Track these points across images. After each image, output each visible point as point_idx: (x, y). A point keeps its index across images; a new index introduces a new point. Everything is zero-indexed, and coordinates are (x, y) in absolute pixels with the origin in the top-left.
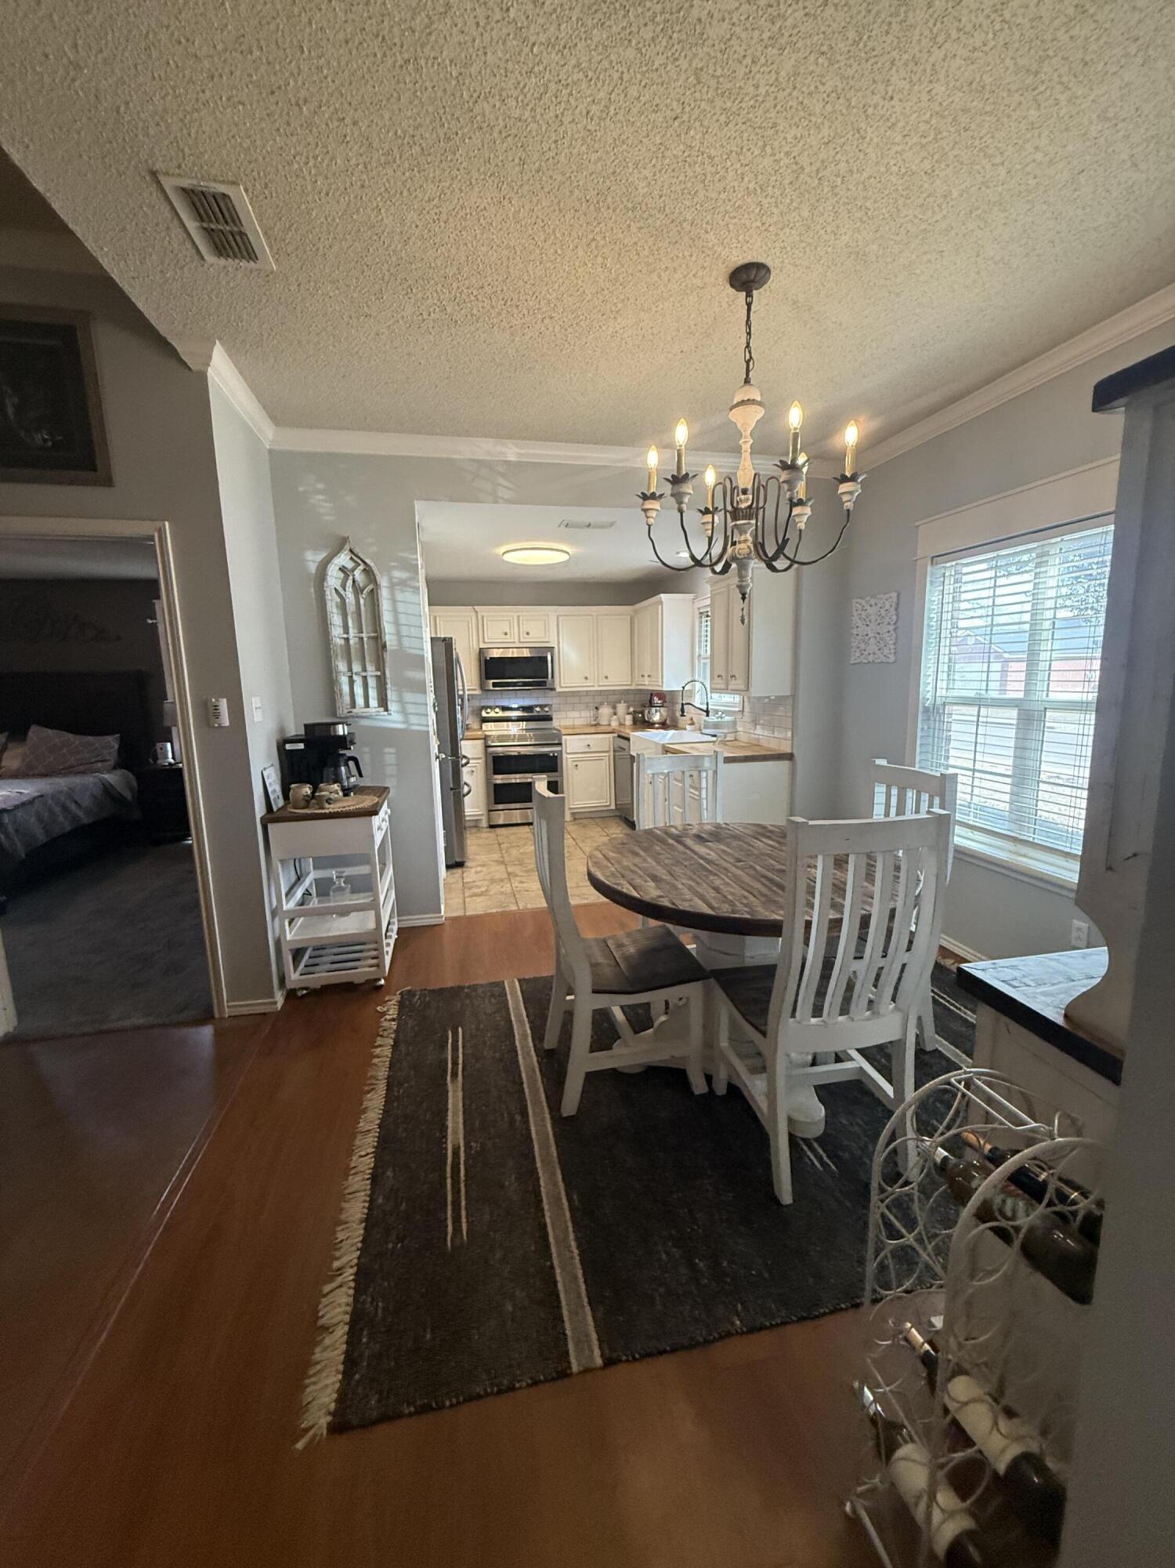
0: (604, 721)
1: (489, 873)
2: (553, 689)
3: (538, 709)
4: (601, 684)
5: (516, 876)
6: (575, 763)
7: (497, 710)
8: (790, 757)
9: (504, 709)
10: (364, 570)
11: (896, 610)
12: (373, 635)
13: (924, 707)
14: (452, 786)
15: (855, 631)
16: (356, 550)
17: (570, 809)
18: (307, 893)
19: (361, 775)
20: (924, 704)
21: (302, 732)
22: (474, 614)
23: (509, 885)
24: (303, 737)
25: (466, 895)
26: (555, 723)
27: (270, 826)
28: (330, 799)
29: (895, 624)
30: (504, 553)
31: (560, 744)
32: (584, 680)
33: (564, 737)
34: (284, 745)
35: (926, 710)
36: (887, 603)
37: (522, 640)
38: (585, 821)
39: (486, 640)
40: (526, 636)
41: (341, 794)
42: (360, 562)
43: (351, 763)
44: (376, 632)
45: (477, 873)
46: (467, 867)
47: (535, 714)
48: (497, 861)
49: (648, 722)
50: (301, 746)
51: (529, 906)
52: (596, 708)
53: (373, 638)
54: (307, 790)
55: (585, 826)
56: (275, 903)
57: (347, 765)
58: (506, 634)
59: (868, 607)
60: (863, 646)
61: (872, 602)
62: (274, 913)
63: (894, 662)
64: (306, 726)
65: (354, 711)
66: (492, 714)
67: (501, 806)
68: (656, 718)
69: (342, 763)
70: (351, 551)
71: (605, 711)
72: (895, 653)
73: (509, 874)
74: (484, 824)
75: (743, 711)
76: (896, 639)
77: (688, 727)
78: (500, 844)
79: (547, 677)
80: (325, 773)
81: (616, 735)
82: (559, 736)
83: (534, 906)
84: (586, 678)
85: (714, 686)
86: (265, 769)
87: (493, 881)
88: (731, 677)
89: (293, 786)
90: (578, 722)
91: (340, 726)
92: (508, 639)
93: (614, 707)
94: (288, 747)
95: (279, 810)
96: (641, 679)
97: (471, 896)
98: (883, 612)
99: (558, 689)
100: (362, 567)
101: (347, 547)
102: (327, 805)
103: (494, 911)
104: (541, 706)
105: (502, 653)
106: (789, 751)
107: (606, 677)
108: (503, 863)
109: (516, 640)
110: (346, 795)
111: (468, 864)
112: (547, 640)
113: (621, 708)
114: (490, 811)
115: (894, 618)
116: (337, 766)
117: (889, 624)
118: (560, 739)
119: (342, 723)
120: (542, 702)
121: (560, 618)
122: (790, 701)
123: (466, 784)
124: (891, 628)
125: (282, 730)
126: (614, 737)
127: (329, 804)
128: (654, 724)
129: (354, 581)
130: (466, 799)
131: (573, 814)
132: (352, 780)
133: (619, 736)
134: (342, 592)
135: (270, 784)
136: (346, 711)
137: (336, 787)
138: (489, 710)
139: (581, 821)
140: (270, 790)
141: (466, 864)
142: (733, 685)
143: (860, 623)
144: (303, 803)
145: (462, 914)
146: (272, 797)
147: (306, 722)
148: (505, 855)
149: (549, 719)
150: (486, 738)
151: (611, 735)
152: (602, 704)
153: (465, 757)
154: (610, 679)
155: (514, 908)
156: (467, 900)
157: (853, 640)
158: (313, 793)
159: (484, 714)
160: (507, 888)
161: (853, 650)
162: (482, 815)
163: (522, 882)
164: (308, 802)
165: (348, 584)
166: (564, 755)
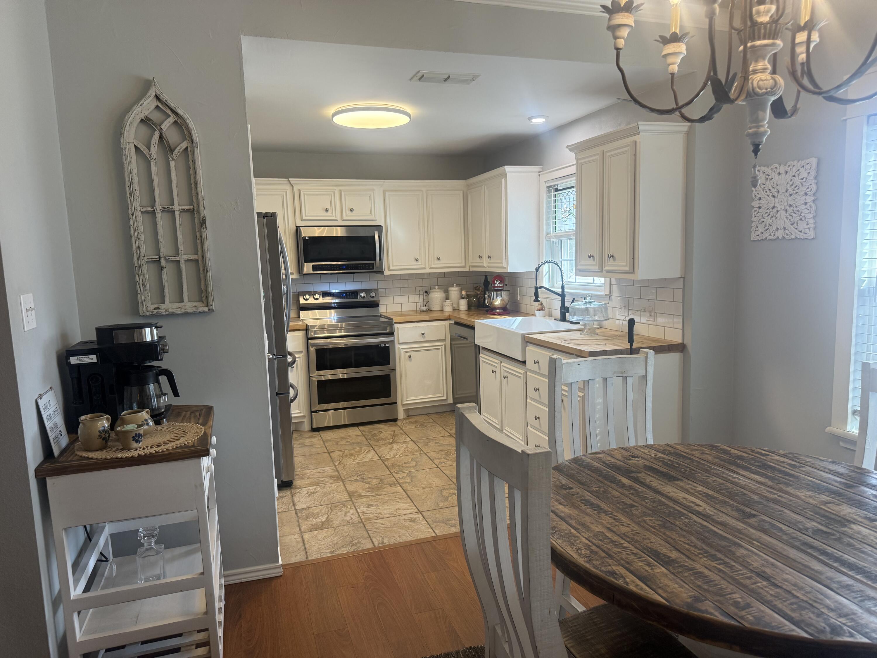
0: (436, 307)
1: (325, 495)
2: (382, 272)
3: (363, 294)
4: (433, 266)
5: (360, 496)
6: (409, 354)
7: (317, 296)
8: (680, 348)
9: (325, 294)
10: (175, 122)
11: (816, 178)
12: (187, 207)
13: (859, 290)
14: (277, 390)
15: (756, 204)
16: (165, 97)
17: (404, 405)
18: (102, 559)
19: (176, 394)
20: (859, 286)
21: (93, 337)
22: (288, 188)
23: (353, 511)
24: (96, 346)
25: (303, 528)
26: (383, 309)
27: (50, 481)
28: (139, 435)
29: (814, 194)
30: (334, 115)
31: (392, 334)
32: (415, 263)
33: (396, 326)
34: (68, 358)
35: (861, 293)
36: (802, 170)
37: (345, 217)
38: (421, 419)
39: (304, 218)
40: (349, 212)
41: (151, 423)
42: (169, 112)
43: (163, 379)
44: (192, 203)
45: (311, 494)
46: (297, 488)
47: (360, 299)
48: (331, 477)
49: (488, 307)
50: (93, 359)
51: (386, 541)
52: (426, 292)
53: (188, 211)
54: (104, 423)
55: (422, 425)
56: (57, 587)
57: (157, 381)
58: (327, 210)
59: (776, 177)
60: (768, 220)
61: (782, 169)
62: (56, 604)
63: (813, 239)
64: (100, 331)
65: (163, 306)
66: (311, 301)
67: (325, 406)
68: (498, 302)
69: (151, 379)
70: (157, 97)
71: (437, 295)
72: (815, 228)
73: (351, 494)
74: (306, 427)
75: (610, 295)
76: (816, 212)
77: (538, 313)
78: (329, 453)
79: (375, 259)
80: (126, 395)
81: (452, 322)
82: (390, 323)
83: (392, 541)
84: (417, 260)
85: (579, 267)
86: (40, 396)
87: (333, 506)
88: (609, 257)
89: (83, 417)
90: (406, 308)
91: (148, 330)
92: (328, 216)
93: (446, 292)
94: (74, 360)
95: (63, 452)
96: (479, 260)
97: (311, 530)
98: (797, 181)
99: (387, 272)
100: (171, 120)
101: (152, 93)
102: (134, 445)
103: (344, 551)
104: (367, 291)
105: (323, 232)
106: (678, 339)
107: (439, 259)
108: (339, 478)
109: (338, 217)
110: (157, 423)
111: (297, 482)
112: (372, 217)
113: (454, 292)
114: (312, 412)
115: (814, 187)
116: (143, 383)
117: (806, 194)
118: (392, 327)
119: (150, 325)
120: (366, 286)
121: (387, 194)
122: (680, 284)
123: (292, 386)
124: (809, 199)
125: (64, 336)
126: (450, 324)
127: (137, 441)
128: (495, 308)
129: (161, 137)
130: (293, 405)
131: (406, 411)
132: (164, 400)
133: (457, 323)
134: (146, 151)
135: (50, 417)
136: (151, 307)
137: (145, 415)
138: (307, 297)
139: (416, 418)
140: (48, 425)
141: (295, 483)
142: (610, 265)
143: (763, 194)
144: (98, 442)
145: (304, 558)
146: (51, 436)
147: (98, 325)
148: (340, 468)
149: (375, 305)
150: (307, 329)
151: (447, 323)
152: (432, 287)
153: (290, 354)
154: (442, 261)
155: (369, 546)
156: (306, 536)
157: (754, 214)
158: (112, 426)
159: (302, 301)
160: (351, 515)
161: (754, 224)
162: (304, 417)
163: (369, 506)
164: (106, 440)
165: (153, 142)
166: (397, 346)
